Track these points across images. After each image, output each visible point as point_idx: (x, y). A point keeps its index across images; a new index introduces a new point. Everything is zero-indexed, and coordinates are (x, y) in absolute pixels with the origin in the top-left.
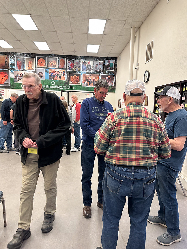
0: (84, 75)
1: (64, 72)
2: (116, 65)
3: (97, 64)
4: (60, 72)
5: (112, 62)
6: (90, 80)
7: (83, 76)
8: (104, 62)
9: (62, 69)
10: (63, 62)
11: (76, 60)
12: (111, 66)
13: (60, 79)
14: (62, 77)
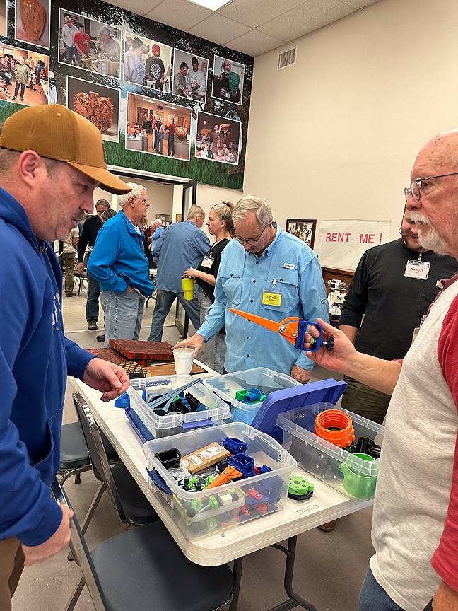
0: (133, 100)
1: (41, 63)
2: (248, 85)
3: (184, 65)
4: (20, 58)
5: (238, 69)
6: (159, 124)
7: (130, 105)
8: (211, 65)
9: (33, 49)
10: (36, 15)
11: (100, 21)
12: (232, 82)
13: (22, 95)
14: (31, 87)
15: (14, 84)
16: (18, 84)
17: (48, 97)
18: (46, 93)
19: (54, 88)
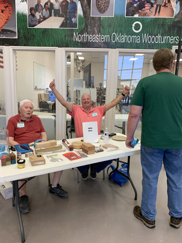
13: (159, 12)
14: (165, 6)
15: (155, 6)
16: (157, 5)
17: (175, 10)
18: (173, 7)
19: (179, 3)
